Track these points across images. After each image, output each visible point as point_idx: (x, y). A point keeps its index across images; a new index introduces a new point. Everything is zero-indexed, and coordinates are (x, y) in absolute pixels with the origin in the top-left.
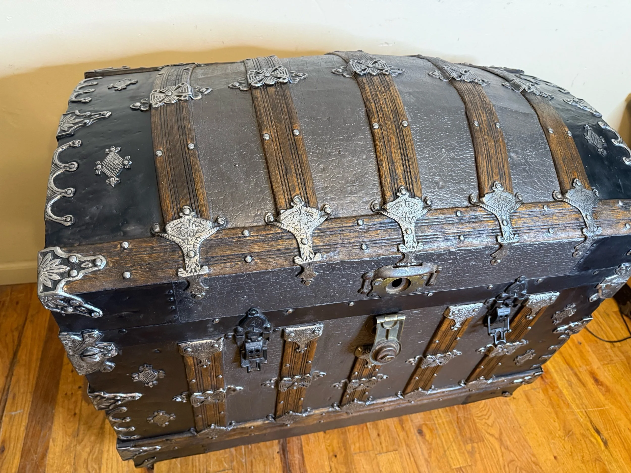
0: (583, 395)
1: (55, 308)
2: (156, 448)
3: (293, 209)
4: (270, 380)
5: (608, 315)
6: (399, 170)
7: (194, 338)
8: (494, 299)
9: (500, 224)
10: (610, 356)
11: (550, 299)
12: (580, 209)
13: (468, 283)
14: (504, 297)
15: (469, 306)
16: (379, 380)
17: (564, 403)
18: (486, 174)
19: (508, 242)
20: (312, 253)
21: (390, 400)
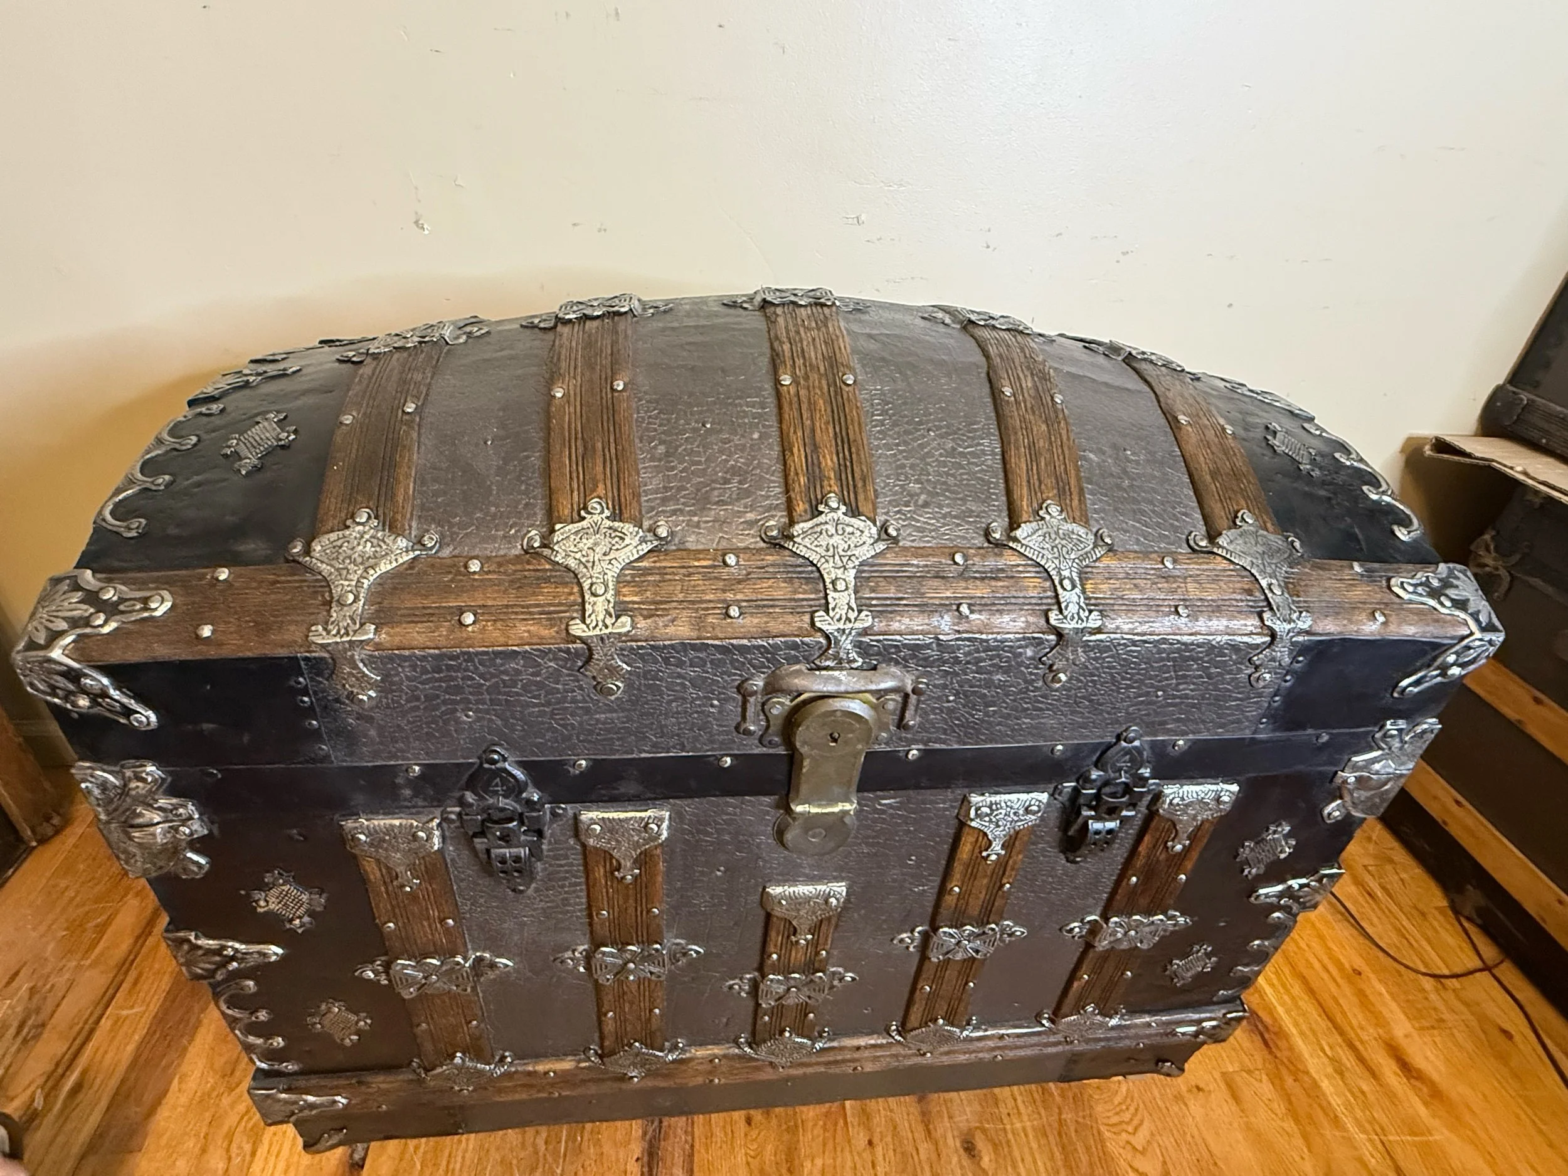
0: (1372, 1098)
1: (49, 694)
2: (335, 1102)
3: (584, 524)
4: (574, 951)
5: (1423, 914)
6: (829, 462)
7: (373, 811)
8: (1073, 784)
9: (1055, 586)
10: (1435, 1009)
11: (1218, 800)
12: (1253, 571)
13: (1000, 731)
14: (1095, 780)
15: (1014, 797)
16: (836, 983)
17: (1327, 1114)
18: (1025, 484)
19: (1073, 625)
20: (611, 616)
21: (872, 1042)
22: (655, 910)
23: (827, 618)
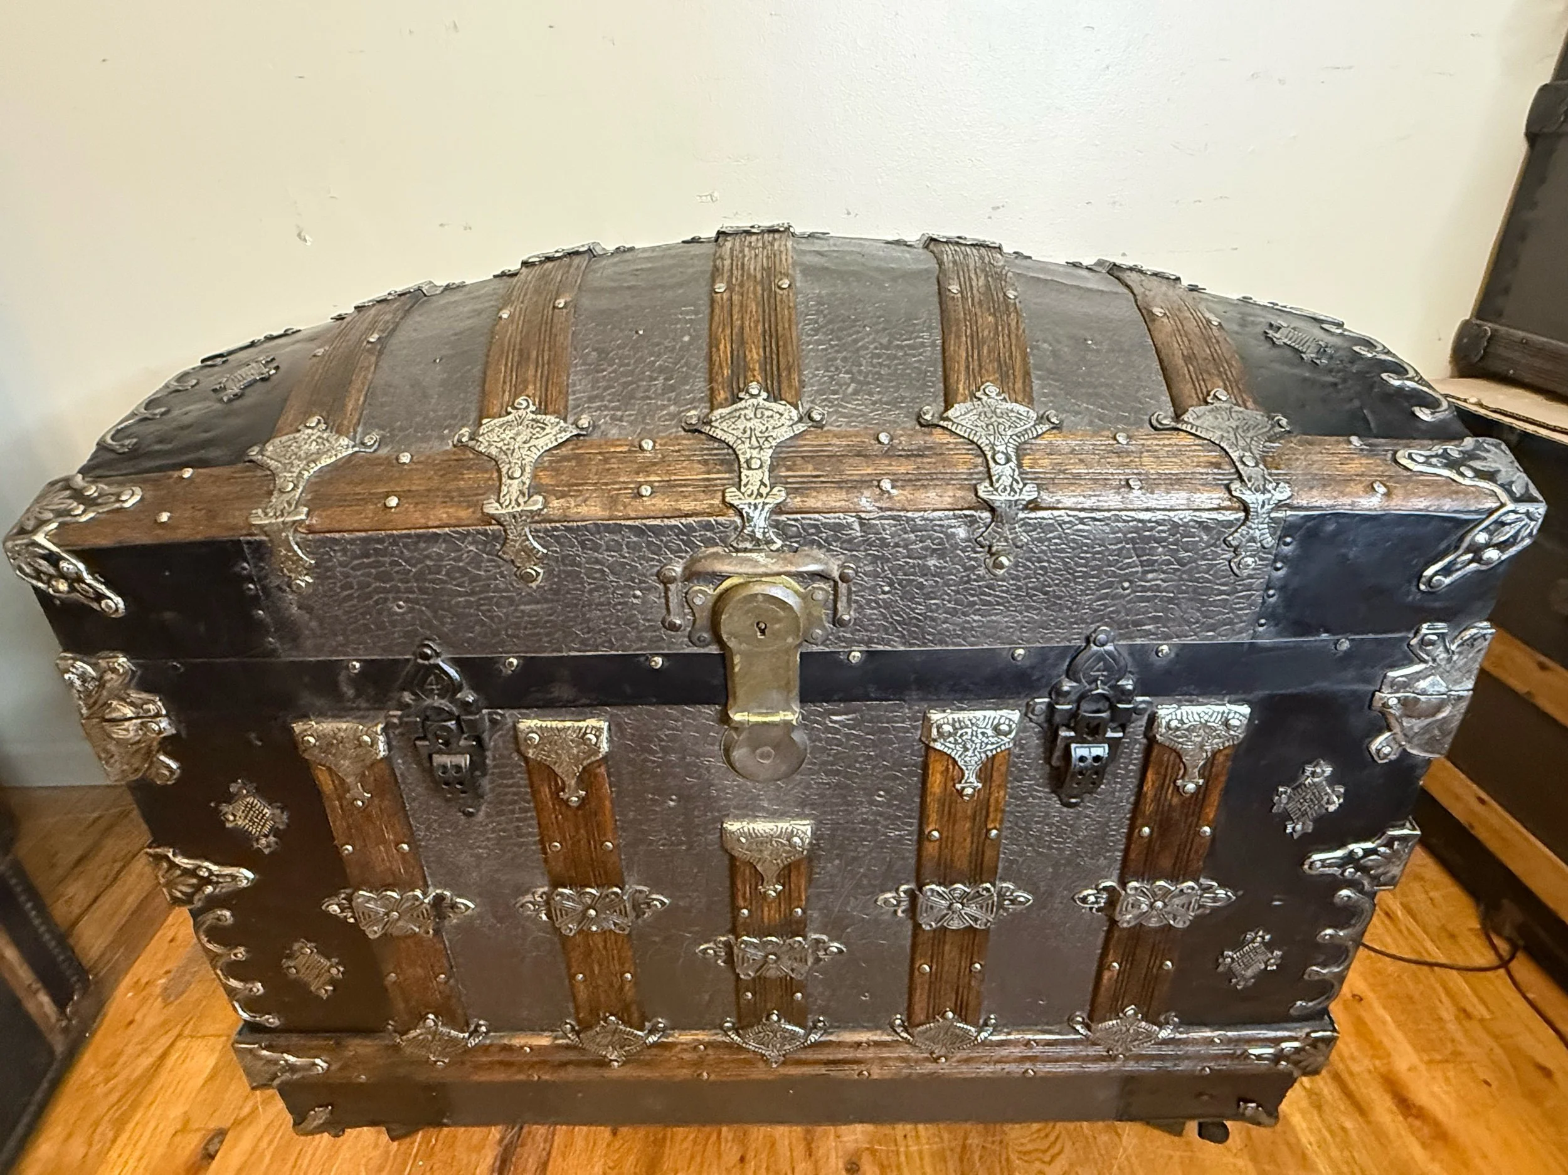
1: (32, 577)
2: (315, 1064)
3: (510, 417)
4: (533, 894)
6: (754, 355)
7: (322, 715)
8: (1046, 700)
9: (987, 461)
12: (1222, 444)
13: (948, 630)
14: (1068, 693)
15: (979, 714)
16: (821, 954)
18: (963, 369)
19: (1005, 497)
20: (524, 495)
21: (876, 1038)
22: (609, 844)
23: (738, 493)
